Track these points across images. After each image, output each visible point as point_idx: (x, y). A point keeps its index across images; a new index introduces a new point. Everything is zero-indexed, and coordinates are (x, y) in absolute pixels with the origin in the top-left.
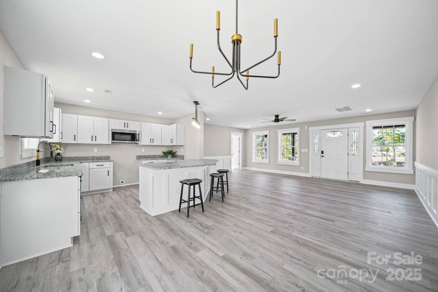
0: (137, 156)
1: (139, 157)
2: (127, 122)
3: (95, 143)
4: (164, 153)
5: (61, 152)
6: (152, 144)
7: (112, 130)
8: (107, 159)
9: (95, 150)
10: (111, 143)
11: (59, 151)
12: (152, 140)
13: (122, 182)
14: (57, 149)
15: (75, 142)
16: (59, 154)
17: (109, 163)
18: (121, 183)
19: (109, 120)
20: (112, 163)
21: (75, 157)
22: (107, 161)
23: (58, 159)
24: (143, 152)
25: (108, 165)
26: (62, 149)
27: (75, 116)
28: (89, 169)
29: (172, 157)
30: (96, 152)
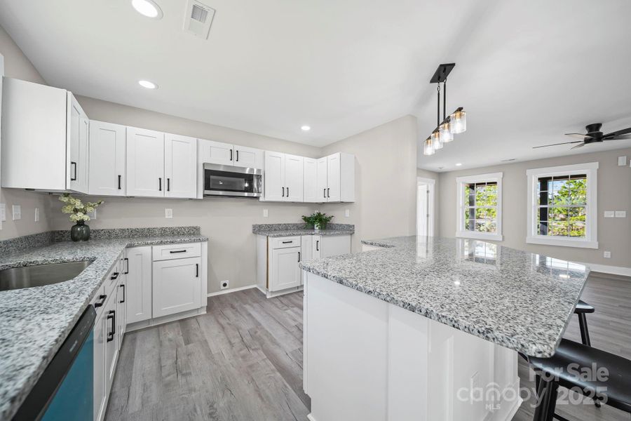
0: (254, 227)
1: (258, 230)
2: (236, 148)
3: (167, 195)
4: (305, 219)
5: (86, 218)
6: (285, 199)
7: (204, 164)
8: (193, 234)
9: (169, 212)
10: (201, 197)
11: (80, 216)
12: (286, 191)
13: (225, 285)
14: (76, 211)
15: (121, 193)
16: (81, 223)
17: (199, 244)
18: (222, 287)
19: (197, 141)
20: (205, 245)
21: (123, 231)
22: (194, 241)
23: (80, 235)
24: (266, 216)
25: (197, 251)
26: (89, 209)
27: (120, 128)
28: (152, 261)
29: (321, 228)
30: (169, 218)
